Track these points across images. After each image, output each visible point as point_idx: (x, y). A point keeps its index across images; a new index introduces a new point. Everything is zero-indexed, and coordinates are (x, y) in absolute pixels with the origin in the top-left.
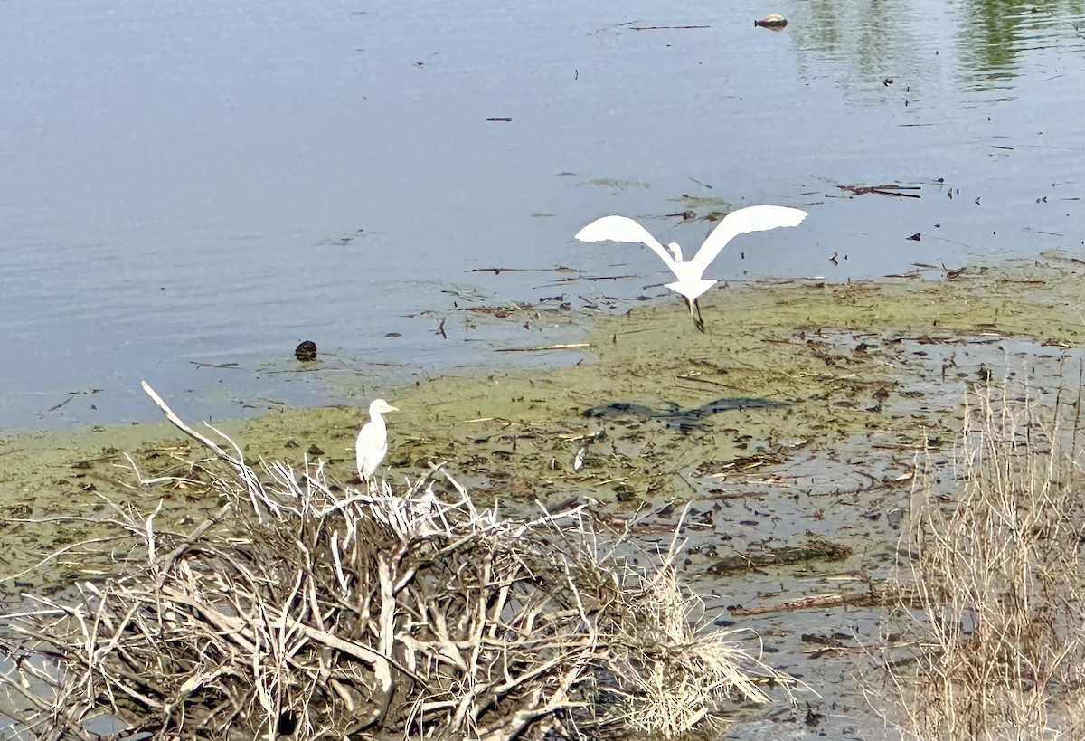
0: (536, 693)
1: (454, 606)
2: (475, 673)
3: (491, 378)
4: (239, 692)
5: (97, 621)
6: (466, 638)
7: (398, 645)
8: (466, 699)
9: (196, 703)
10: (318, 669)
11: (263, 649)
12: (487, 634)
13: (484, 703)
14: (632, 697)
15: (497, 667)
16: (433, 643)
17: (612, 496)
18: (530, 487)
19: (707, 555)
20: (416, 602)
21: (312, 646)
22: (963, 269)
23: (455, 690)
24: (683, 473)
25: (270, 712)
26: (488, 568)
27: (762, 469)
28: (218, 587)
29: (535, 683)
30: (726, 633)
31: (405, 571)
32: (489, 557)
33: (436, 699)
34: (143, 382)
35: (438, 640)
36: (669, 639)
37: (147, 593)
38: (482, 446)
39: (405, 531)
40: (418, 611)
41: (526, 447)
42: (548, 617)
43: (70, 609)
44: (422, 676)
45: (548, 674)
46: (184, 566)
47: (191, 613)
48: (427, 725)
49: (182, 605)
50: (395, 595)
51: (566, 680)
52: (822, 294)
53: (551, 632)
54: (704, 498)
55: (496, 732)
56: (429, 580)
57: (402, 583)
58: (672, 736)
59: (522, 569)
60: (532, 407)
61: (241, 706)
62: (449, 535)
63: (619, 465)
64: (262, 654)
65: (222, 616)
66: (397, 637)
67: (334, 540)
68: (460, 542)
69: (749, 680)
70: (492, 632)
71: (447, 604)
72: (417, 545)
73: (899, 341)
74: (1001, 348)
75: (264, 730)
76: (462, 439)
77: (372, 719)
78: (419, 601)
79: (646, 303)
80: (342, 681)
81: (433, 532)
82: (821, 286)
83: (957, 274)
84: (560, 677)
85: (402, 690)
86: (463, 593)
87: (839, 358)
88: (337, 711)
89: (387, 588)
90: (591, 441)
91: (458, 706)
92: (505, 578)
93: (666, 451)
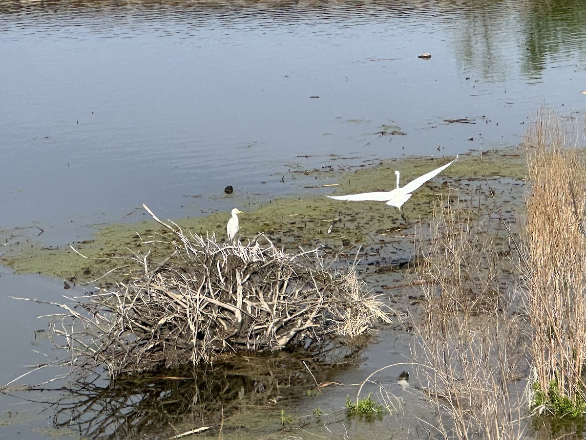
0: (300, 321)
1: (266, 289)
2: (275, 314)
3: (300, 198)
4: (182, 324)
5: (125, 298)
6: (271, 300)
7: (244, 304)
8: (271, 325)
9: (165, 329)
10: (213, 314)
11: (190, 307)
12: (280, 299)
13: (279, 326)
14: (338, 322)
15: (284, 311)
16: (258, 303)
17: (341, 243)
18: (310, 241)
19: (376, 266)
20: (251, 287)
21: (210, 305)
22: (488, 151)
23: (267, 321)
24: (370, 234)
25: (194, 331)
26: (280, 273)
27: (401, 232)
28: (173, 283)
29: (299, 318)
30: (376, 296)
31: (246, 275)
32: (280, 269)
33: (260, 325)
34: (144, 204)
35: (260, 301)
36: (352, 299)
37: (144, 286)
38: (293, 225)
39: (246, 259)
40: (252, 291)
41: (310, 225)
42: (304, 292)
43: (114, 293)
44: (254, 316)
45: (304, 314)
46: (159, 275)
47: (162, 293)
48: (256, 335)
49: (159, 290)
50: (242, 285)
51: (311, 316)
52: (432, 162)
53: (305, 297)
54: (377, 244)
55: (284, 337)
56: (256, 278)
57: (245, 280)
58: (353, 337)
59: (293, 273)
60: (314, 210)
61: (182, 329)
62: (264, 261)
63: (345, 231)
64: (190, 309)
65: (174, 294)
66: (244, 301)
67: (218, 264)
68: (268, 263)
69: (385, 314)
70: (282, 298)
71: (264, 288)
72: (251, 265)
73: (460, 180)
74: (500, 182)
75: (192, 338)
76: (286, 223)
77: (234, 333)
78: (252, 286)
79: (363, 167)
80: (223, 319)
81: (258, 260)
82: (432, 159)
83: (486, 153)
84: (309, 315)
85: (246, 322)
86: (270, 283)
87: (436, 187)
88: (221, 330)
89: (239, 281)
90: (335, 222)
91: (268, 327)
92: (287, 277)
93: (364, 225)
